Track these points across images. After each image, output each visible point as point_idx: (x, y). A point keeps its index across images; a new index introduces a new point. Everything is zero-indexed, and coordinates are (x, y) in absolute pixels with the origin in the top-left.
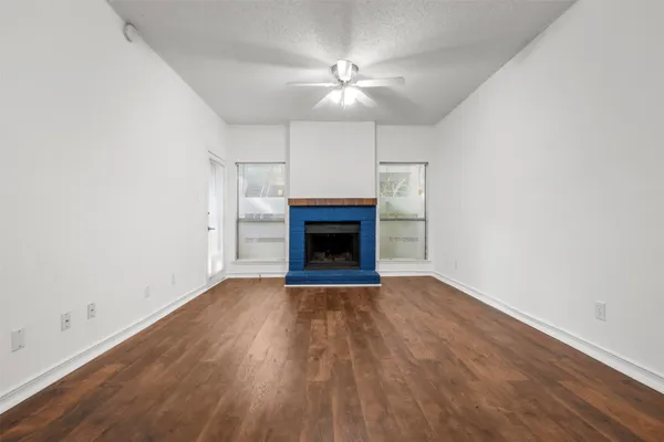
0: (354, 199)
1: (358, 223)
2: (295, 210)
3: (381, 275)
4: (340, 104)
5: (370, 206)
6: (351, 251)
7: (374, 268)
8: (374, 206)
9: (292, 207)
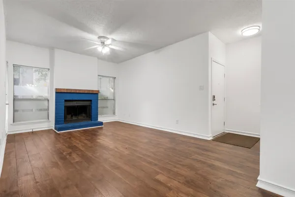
0: (90, 90)
1: (91, 101)
2: (58, 94)
3: (104, 122)
4: (101, 52)
5: (95, 94)
6: (86, 113)
7: (97, 120)
8: (97, 94)
9: (56, 93)
